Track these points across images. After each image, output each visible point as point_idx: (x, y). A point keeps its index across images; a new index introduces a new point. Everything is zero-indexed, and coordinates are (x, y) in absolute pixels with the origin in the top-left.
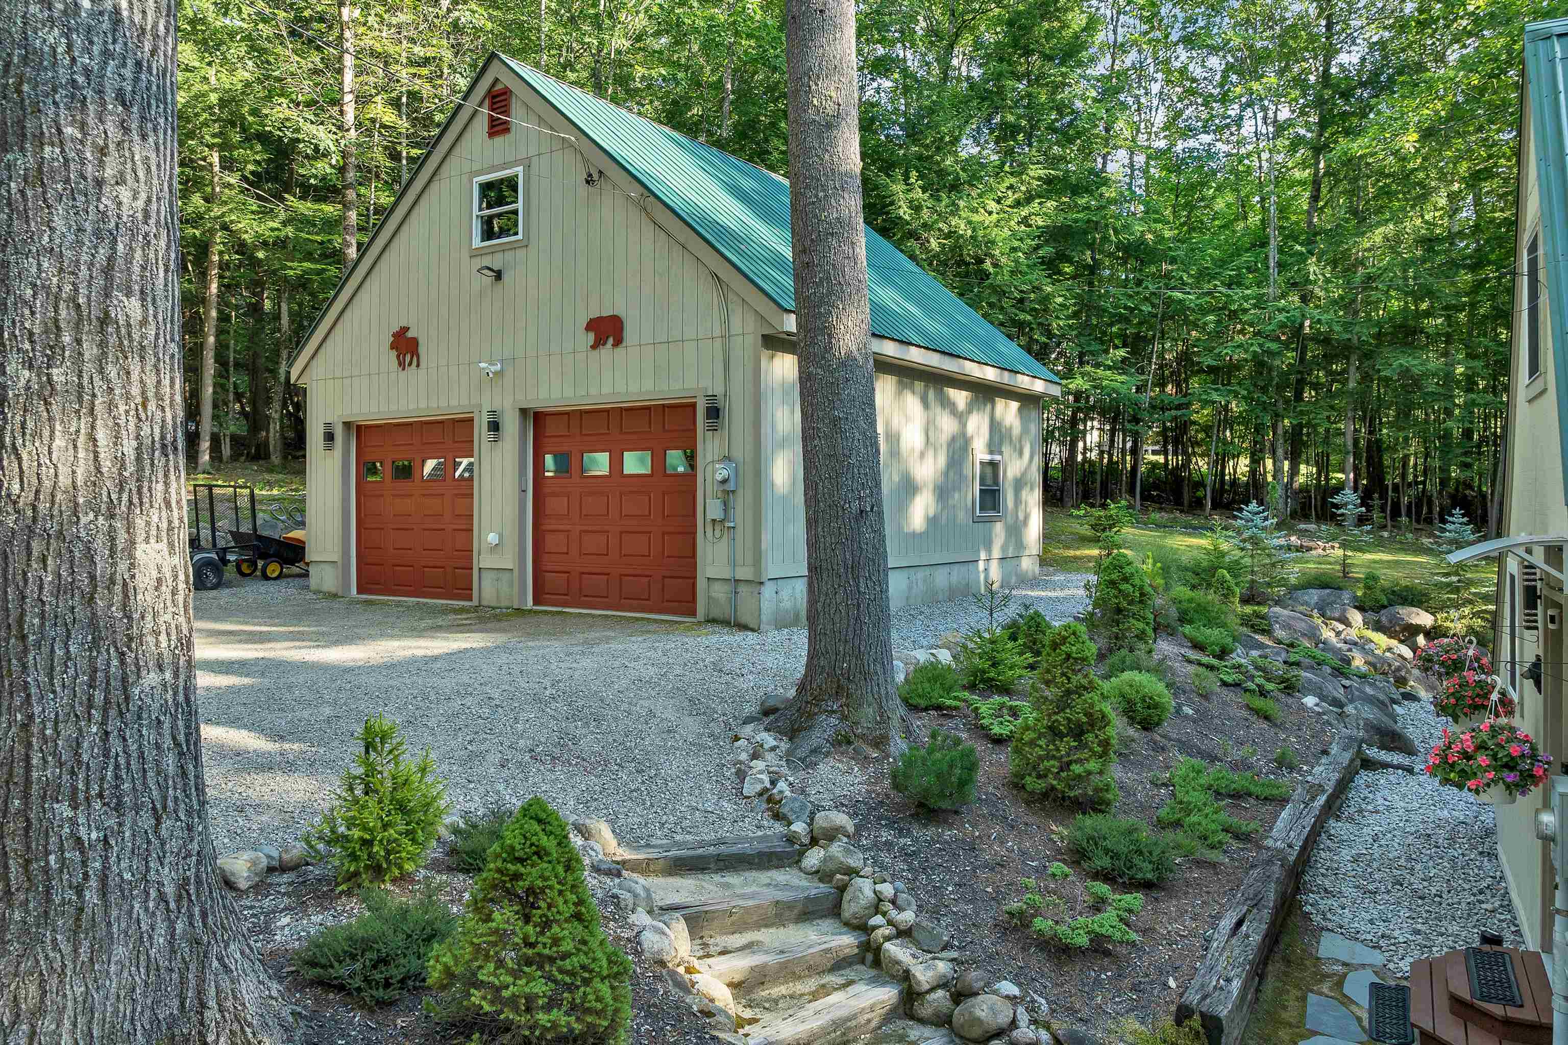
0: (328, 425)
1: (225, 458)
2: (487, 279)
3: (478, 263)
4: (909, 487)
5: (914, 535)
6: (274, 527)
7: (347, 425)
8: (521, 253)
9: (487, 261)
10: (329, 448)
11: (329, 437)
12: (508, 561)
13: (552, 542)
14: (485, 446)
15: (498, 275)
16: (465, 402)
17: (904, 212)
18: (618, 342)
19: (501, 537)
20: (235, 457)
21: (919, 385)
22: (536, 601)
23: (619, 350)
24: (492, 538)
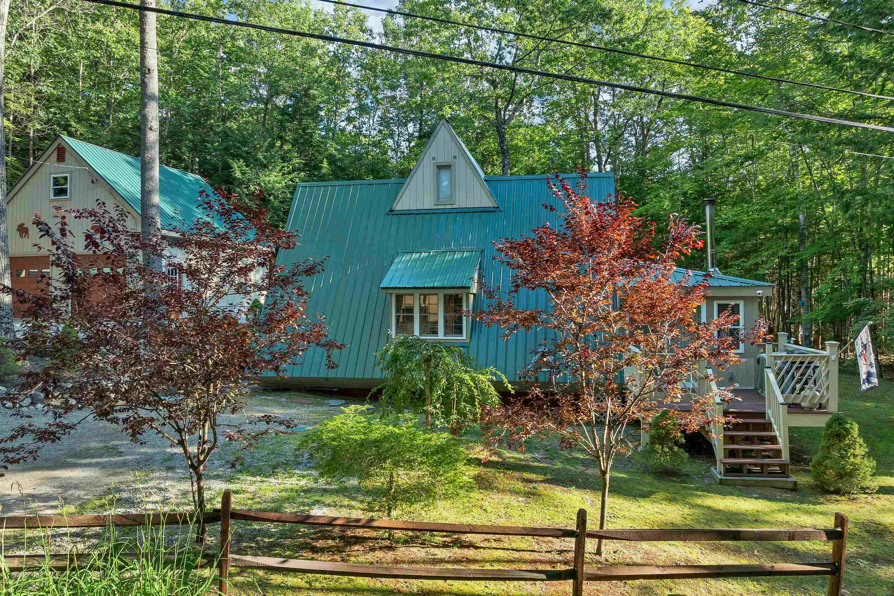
3: (52, 204)
8: (68, 202)
9: (56, 204)
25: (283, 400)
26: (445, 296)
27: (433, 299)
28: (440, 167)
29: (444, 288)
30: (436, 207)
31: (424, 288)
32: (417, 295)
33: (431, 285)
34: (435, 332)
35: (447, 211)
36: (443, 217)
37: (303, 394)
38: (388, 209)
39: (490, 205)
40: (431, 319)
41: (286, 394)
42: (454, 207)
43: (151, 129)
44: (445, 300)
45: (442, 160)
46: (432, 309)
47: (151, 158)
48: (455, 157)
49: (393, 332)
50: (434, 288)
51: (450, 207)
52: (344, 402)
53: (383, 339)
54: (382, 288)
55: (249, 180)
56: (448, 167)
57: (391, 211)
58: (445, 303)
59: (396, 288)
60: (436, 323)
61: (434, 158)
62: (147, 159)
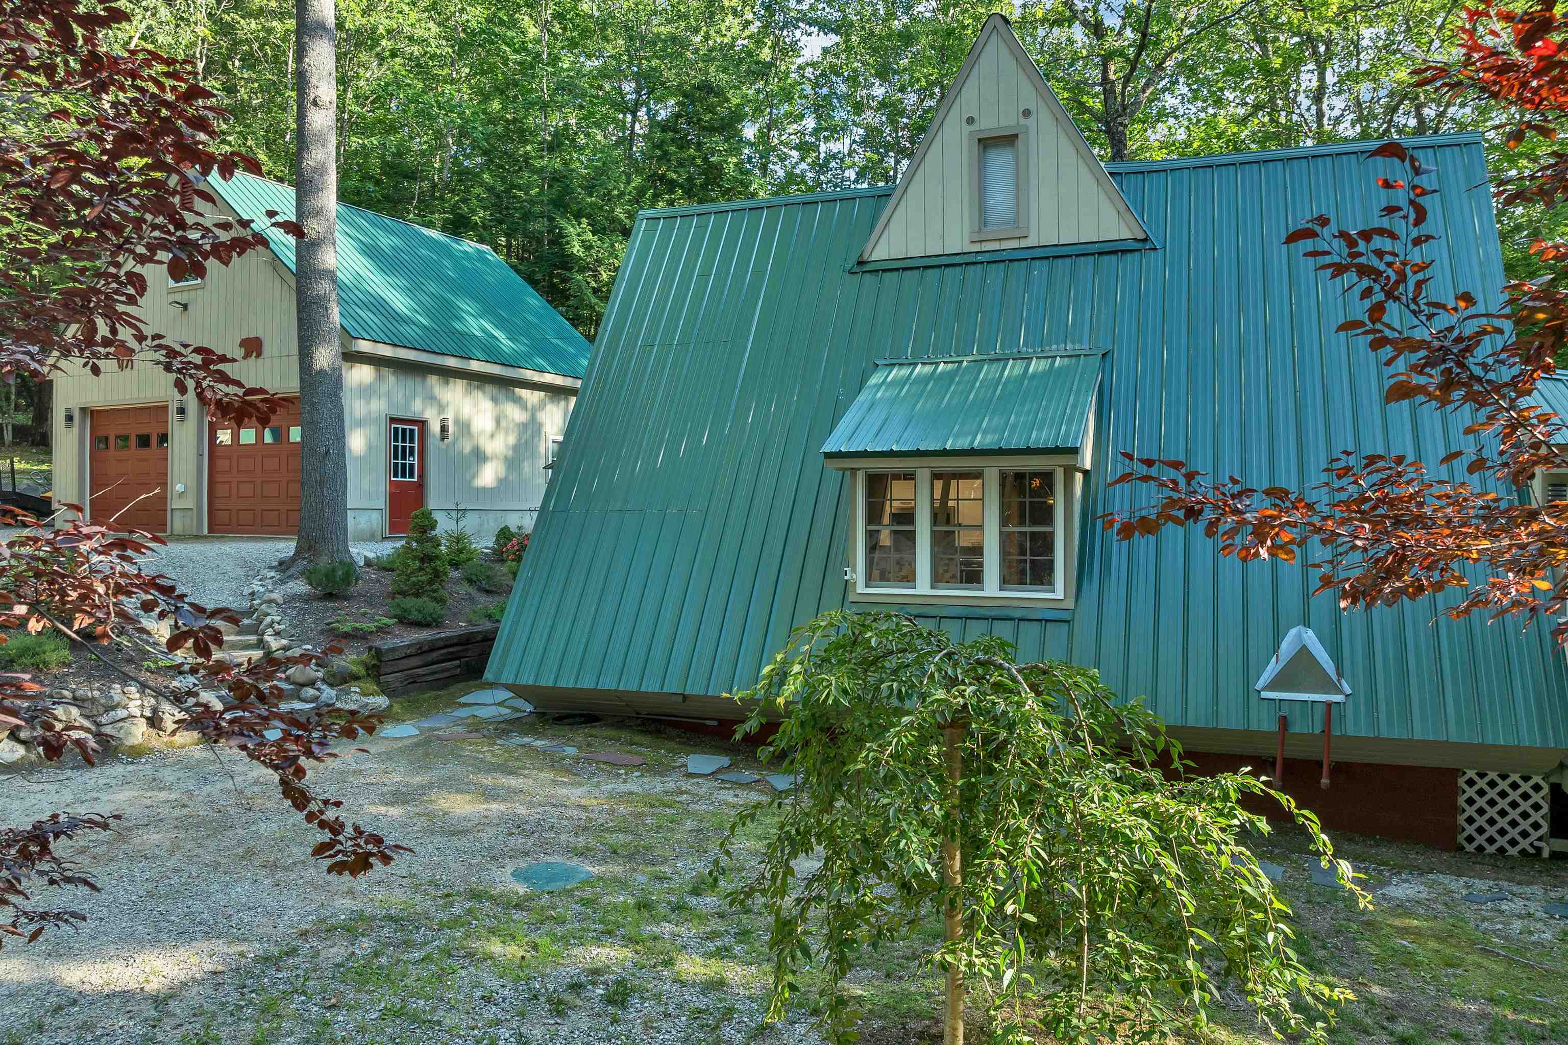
0: (68, 410)
1: (7, 442)
2: (180, 309)
3: (172, 298)
4: (479, 456)
5: (484, 489)
6: (37, 490)
7: (83, 410)
8: (199, 292)
9: (178, 297)
10: (68, 427)
11: (69, 418)
12: (189, 503)
13: (221, 491)
14: (176, 424)
15: (185, 307)
16: (162, 394)
17: (576, 249)
18: (259, 355)
19: (186, 486)
20: (14, 444)
21: (489, 388)
22: (210, 531)
23: (260, 361)
24: (179, 487)
25: (571, 751)
26: (1003, 477)
27: (968, 489)
28: (987, 143)
29: (1001, 452)
30: (976, 248)
31: (944, 453)
32: (923, 476)
33: (963, 443)
34: (974, 577)
35: (1005, 256)
36: (995, 274)
37: (624, 735)
38: (854, 260)
39: (1126, 234)
40: (964, 539)
41: (580, 735)
42: (1024, 243)
43: (315, 103)
44: (1003, 485)
45: (989, 124)
46: (966, 512)
47: (315, 170)
48: (1027, 113)
49: (858, 574)
50: (972, 452)
51: (1014, 244)
52: (724, 761)
53: (832, 593)
54: (829, 456)
55: (599, 261)
56: (1009, 140)
57: (860, 263)
58: (1002, 495)
59: (864, 454)
60: (978, 550)
61: (970, 120)
62: (307, 173)
